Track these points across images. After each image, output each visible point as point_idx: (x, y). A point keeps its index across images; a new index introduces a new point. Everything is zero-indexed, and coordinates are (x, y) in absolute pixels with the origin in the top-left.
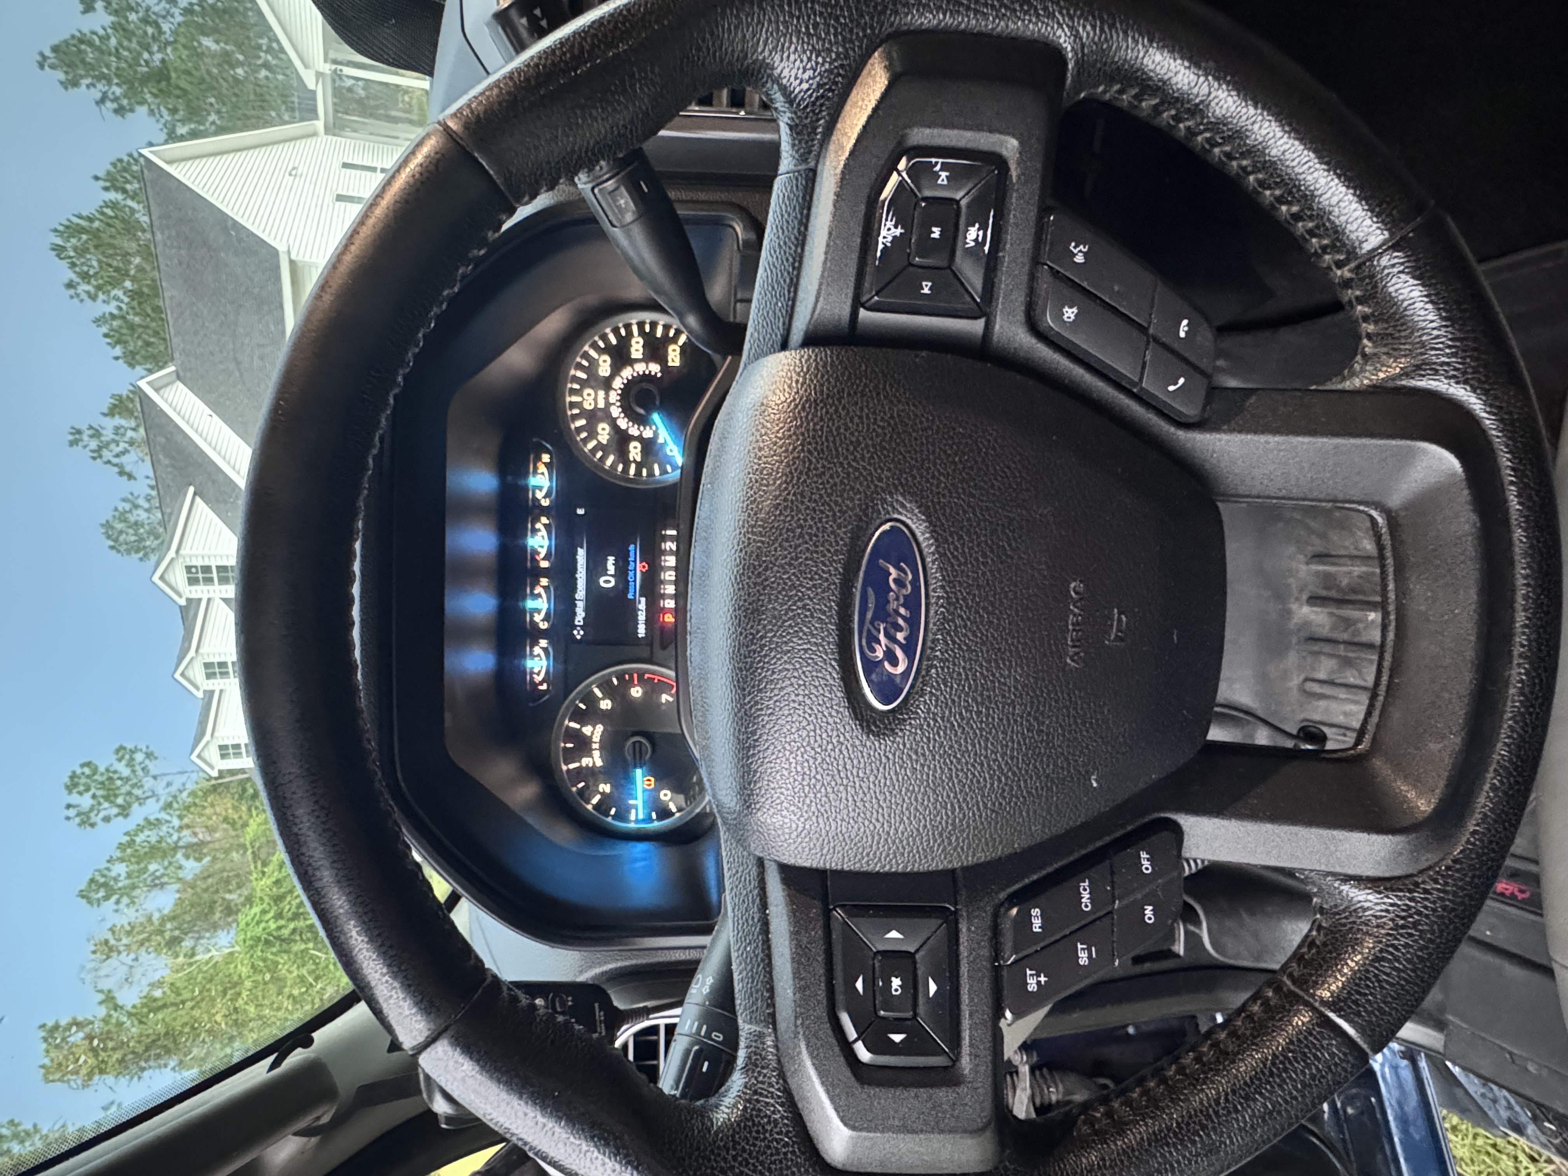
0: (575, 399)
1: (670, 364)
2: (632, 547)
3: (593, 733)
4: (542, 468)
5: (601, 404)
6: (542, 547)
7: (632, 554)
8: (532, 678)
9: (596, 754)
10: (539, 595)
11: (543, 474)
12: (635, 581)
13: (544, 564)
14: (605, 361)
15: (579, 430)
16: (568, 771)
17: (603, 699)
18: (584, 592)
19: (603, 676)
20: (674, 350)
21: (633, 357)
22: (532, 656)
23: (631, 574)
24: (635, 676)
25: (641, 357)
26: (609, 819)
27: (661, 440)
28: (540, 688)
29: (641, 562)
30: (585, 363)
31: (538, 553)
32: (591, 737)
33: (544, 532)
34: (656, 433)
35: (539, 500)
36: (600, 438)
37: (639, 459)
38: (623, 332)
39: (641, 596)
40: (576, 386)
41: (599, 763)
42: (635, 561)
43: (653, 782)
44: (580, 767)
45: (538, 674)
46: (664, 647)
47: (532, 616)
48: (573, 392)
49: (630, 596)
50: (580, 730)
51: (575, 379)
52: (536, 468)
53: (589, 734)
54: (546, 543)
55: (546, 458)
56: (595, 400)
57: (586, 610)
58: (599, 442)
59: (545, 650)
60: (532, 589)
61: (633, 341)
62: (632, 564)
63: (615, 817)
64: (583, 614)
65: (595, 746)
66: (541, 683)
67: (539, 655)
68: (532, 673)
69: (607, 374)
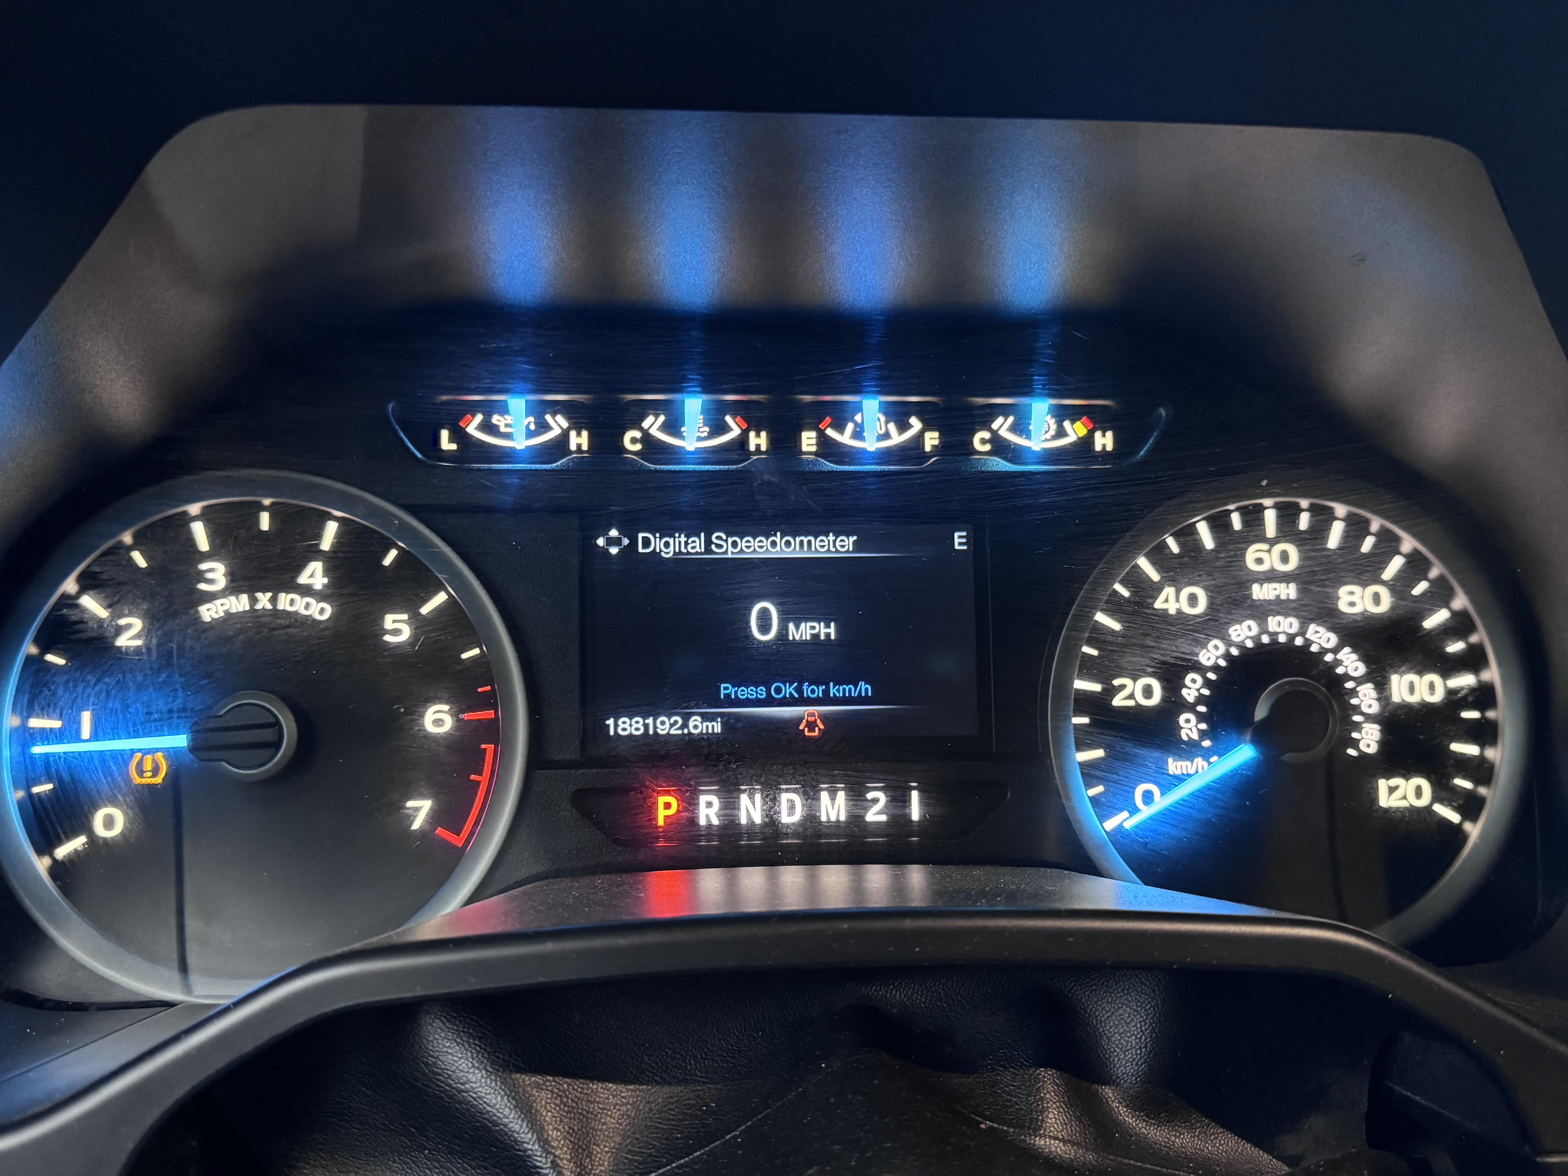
0: (1270, 517)
1: (1383, 784)
2: (864, 688)
3: (306, 591)
4: (1076, 431)
5: (1260, 592)
6: (858, 434)
7: (847, 689)
8: (472, 408)
9: (239, 604)
10: (719, 428)
11: (1061, 433)
12: (769, 702)
13: (808, 441)
14: (1377, 599)
15: (1187, 535)
16: (185, 520)
17: (416, 619)
18: (731, 553)
19: (488, 620)
20: (1419, 792)
21: (1395, 678)
22: (539, 410)
23: (789, 690)
24: (489, 714)
25: (1396, 698)
26: (31, 649)
27: (1175, 766)
28: (445, 434)
29: (824, 718)
30: (1367, 545)
31: (840, 427)
32: (292, 587)
33: (897, 438)
34: (1189, 750)
35: (986, 425)
36: (1169, 591)
37: (1118, 701)
38: (1455, 647)
39: (729, 722)
40: (1304, 521)
41: (209, 612)
42: (826, 700)
43: (147, 780)
44: (195, 556)
45: (488, 427)
46: (579, 798)
47: (656, 407)
48: (1288, 514)
49: (726, 689)
50: (314, 553)
51: (1323, 517)
52: (1074, 414)
53: (303, 579)
54: (871, 445)
55: (1104, 441)
56: (1272, 576)
57: (680, 562)
58: (1157, 589)
59: (560, 445)
60: (736, 409)
61: (1434, 678)
62: (819, 691)
63: (35, 665)
64: (668, 554)
65: (264, 600)
66: (459, 435)
67: (544, 427)
68: (489, 409)
69: (1343, 606)
